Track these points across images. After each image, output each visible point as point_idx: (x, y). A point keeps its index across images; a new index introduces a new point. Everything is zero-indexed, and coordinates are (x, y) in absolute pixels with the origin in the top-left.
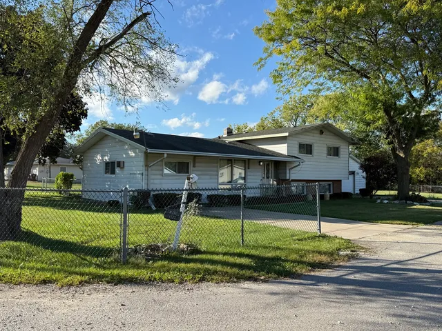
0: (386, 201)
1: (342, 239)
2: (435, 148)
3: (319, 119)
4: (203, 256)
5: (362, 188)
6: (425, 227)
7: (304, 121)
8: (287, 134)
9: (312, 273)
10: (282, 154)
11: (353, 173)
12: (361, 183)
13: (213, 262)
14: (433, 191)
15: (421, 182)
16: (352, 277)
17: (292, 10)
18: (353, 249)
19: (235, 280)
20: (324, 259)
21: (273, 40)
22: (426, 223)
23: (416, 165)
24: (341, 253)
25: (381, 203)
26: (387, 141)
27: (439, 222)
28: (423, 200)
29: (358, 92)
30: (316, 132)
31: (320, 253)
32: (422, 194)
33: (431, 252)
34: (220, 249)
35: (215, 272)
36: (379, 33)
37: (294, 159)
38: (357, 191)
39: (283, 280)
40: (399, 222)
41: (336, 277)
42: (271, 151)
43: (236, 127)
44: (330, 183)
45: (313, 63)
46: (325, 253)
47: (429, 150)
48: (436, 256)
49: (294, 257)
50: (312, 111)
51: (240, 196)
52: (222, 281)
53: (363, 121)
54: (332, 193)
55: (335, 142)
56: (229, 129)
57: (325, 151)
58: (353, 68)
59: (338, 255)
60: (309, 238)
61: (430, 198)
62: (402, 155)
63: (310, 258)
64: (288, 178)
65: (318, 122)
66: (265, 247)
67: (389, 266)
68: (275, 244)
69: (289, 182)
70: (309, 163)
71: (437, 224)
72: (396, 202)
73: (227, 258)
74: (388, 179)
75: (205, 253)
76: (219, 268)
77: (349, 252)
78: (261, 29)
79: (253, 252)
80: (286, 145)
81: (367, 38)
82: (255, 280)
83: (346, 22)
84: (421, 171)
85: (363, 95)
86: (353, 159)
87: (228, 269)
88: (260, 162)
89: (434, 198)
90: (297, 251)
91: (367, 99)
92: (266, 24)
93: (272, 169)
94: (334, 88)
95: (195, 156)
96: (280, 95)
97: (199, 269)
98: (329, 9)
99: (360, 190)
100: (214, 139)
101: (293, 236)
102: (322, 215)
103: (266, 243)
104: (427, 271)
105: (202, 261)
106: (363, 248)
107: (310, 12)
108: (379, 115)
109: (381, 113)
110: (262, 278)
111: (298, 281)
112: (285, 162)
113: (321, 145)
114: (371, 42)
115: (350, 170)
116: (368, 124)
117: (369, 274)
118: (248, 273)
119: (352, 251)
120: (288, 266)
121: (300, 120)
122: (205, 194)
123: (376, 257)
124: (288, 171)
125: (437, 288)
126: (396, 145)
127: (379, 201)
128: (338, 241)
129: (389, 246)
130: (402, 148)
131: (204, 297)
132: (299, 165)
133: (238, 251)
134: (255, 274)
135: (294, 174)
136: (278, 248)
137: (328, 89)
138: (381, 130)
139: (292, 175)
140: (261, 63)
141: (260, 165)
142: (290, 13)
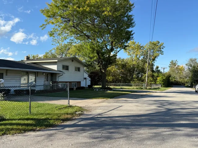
0: (97, 90)
1: (78, 107)
2: (116, 69)
3: (73, 55)
4: (7, 122)
5: (89, 85)
6: (110, 99)
7: (66, 55)
8: (57, 61)
9: (63, 124)
10: (54, 70)
11: (85, 79)
12: (89, 83)
13: (11, 124)
14: (115, 85)
15: (111, 82)
16: (79, 123)
17: (59, 4)
18: (82, 111)
19: (23, 132)
20: (69, 116)
21: (49, 17)
22: (111, 98)
23: (109, 75)
24: (77, 113)
25: (96, 90)
26: (98, 66)
27: (115, 97)
28: (110, 89)
29: (87, 45)
30: (70, 60)
31: (67, 114)
32: (110, 87)
33: (111, 109)
34: (17, 118)
35: (12, 129)
36: (95, 21)
37: (60, 72)
38: (87, 86)
39: (48, 129)
40: (101, 98)
41: (73, 124)
42: (49, 68)
43: (32, 56)
44: (76, 83)
45: (68, 30)
46: (70, 114)
47: (114, 70)
48: (113, 110)
49: (55, 117)
50: (70, 51)
51: (29, 90)
52: (15, 133)
53: (89, 57)
54: (77, 87)
55: (78, 65)
56: (27, 57)
57: (74, 69)
58: (85, 35)
59: (76, 114)
60: (64, 108)
61: (113, 88)
62: (103, 71)
63: (63, 117)
64: (57, 81)
65: (72, 56)
66: (42, 114)
67: (95, 117)
68: (47, 112)
69: (58, 82)
70: (68, 74)
71: (114, 98)
72: (101, 90)
73: (20, 122)
74: (98, 81)
75: (8, 120)
76: (15, 127)
77: (80, 112)
78: (44, 11)
79: (35, 117)
80: (56, 66)
81: (90, 23)
82: (34, 130)
83: (82, 14)
84: (111, 78)
85: (89, 46)
86: (86, 73)
87: (20, 127)
88: (43, 73)
89: (115, 88)
90: (57, 114)
91: (90, 48)
92: (46, 9)
93: (49, 77)
94: (78, 43)
95: (7, 70)
96: (54, 43)
97: (3, 129)
98: (75, 7)
99: (88, 86)
100: (19, 61)
101: (56, 107)
102: (70, 97)
103: (42, 112)
104: (109, 117)
105: (5, 124)
106: (86, 110)
107: (67, 7)
108: (95, 55)
109: (96, 54)
110: (38, 129)
111: (55, 128)
112: (56, 74)
113: (72, 66)
114: (92, 24)
115: (85, 77)
116: (91, 58)
117: (87, 121)
118: (30, 128)
119: (82, 112)
120: (51, 122)
121: (64, 55)
122: (13, 89)
123: (91, 113)
124: (57, 78)
125: (111, 124)
126: (101, 67)
127: (95, 90)
128: (76, 108)
129: (96, 108)
130: (103, 69)
131: (3, 143)
132: (62, 75)
133: (26, 117)
134: (34, 128)
135: (60, 79)
136: (48, 114)
137: (75, 43)
138: (96, 61)
139: (59, 80)
140: (43, 26)
141: (43, 74)
142: (58, 5)
